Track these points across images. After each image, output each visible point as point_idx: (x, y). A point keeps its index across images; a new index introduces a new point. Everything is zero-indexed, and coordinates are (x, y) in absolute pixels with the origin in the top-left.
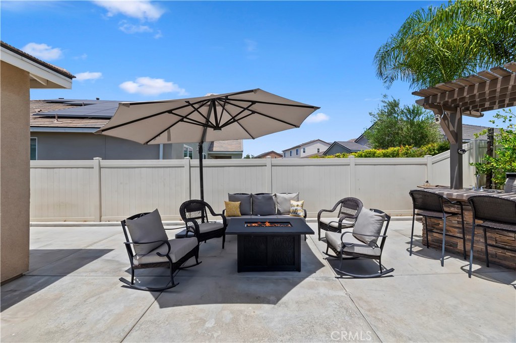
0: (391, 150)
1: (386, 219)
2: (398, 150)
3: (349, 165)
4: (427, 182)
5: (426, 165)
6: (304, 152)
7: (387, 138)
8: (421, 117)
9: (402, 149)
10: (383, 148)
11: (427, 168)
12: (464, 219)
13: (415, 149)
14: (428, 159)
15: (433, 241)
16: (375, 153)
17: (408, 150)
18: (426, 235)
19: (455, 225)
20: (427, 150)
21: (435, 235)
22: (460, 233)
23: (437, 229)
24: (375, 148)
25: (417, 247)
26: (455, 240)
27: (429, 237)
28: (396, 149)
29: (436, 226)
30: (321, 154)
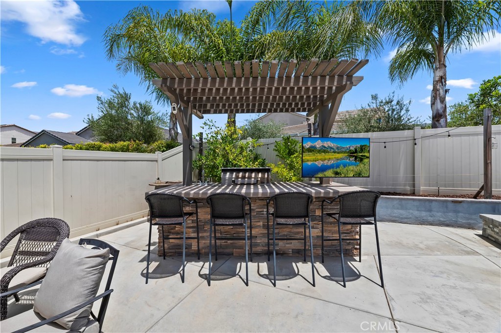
0: (120, 144)
1: (111, 256)
2: (128, 145)
3: (51, 160)
4: (158, 179)
5: (157, 161)
7: (116, 132)
8: (150, 117)
9: (133, 144)
10: (111, 142)
11: (158, 165)
12: (198, 217)
13: (145, 145)
14: (158, 155)
15: (169, 249)
16: (100, 146)
17: (138, 146)
18: (162, 244)
19: (189, 225)
20: (157, 146)
21: (171, 241)
22: (194, 232)
23: (173, 234)
24: (101, 142)
25: (153, 263)
26: (190, 241)
27: (166, 246)
28: (126, 143)
29: (172, 231)
30: (17, 146)
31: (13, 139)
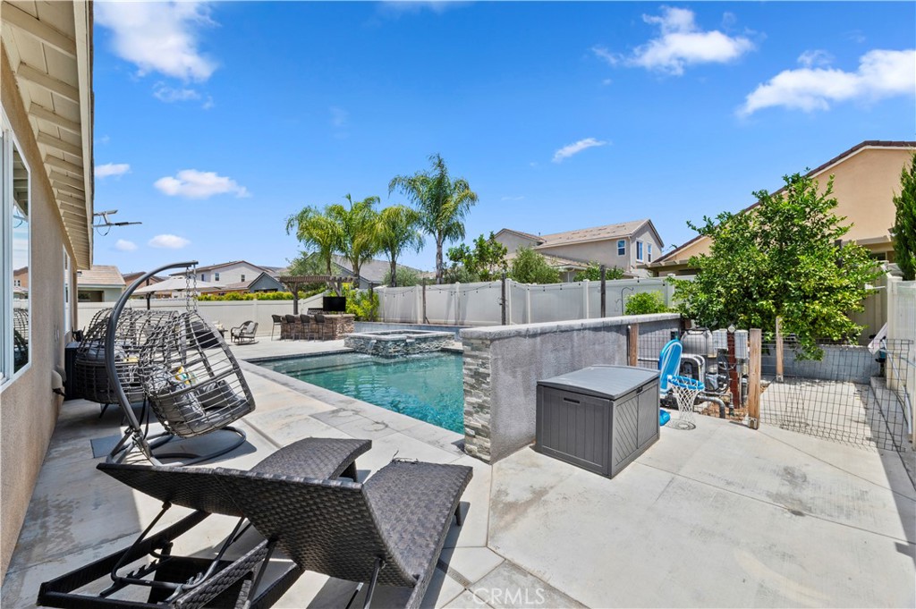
3: (252, 305)
6: (217, 279)
30: (245, 285)
31: (243, 276)
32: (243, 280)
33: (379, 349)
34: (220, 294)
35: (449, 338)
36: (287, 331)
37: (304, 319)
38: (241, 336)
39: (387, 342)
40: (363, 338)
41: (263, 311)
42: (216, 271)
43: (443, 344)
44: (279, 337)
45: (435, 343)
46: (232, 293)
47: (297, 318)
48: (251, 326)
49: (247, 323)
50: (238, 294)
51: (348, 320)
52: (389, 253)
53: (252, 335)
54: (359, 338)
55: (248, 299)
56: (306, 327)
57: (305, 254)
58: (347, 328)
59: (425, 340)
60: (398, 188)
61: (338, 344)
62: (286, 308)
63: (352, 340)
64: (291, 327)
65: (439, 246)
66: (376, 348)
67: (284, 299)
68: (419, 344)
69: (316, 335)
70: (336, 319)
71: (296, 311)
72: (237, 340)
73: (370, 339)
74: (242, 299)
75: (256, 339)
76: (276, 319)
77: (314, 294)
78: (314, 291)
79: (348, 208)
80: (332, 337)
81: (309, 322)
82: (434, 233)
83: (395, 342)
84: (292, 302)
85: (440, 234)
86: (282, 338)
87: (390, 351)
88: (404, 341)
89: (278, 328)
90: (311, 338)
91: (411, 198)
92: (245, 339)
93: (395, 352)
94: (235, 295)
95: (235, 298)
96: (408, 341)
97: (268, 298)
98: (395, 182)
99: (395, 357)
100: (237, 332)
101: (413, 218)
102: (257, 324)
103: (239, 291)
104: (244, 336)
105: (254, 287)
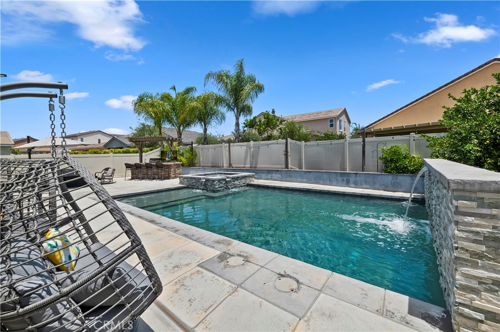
6: (82, 140)
30: (101, 145)
31: (99, 140)
32: (99, 142)
33: (207, 185)
34: (86, 150)
35: (251, 177)
36: (136, 174)
37: (148, 166)
38: (103, 178)
39: (214, 181)
40: (194, 178)
41: (118, 161)
42: (82, 137)
43: (248, 181)
44: (130, 178)
45: (243, 181)
46: (93, 150)
47: (143, 165)
48: (110, 172)
49: (107, 169)
50: (98, 150)
51: (178, 166)
52: (203, 123)
53: (112, 178)
54: (191, 178)
55: (105, 153)
56: (150, 171)
57: (143, 125)
58: (178, 171)
59: (237, 179)
60: (212, 80)
61: (174, 183)
62: (134, 159)
63: (185, 180)
64: (138, 171)
65: (237, 119)
66: (205, 185)
67: (131, 153)
68: (234, 181)
69: (156, 176)
70: (170, 165)
71: (141, 160)
72: (100, 181)
73: (200, 179)
74: (101, 153)
75: (114, 180)
76: (128, 166)
77: (152, 150)
78: (151, 148)
79: (173, 95)
80: (168, 178)
81: (152, 168)
82: (233, 110)
83: (220, 181)
84: (138, 154)
85: (237, 111)
86: (132, 179)
87: (216, 187)
88: (224, 180)
89: (129, 172)
90: (154, 179)
91: (219, 87)
92: (105, 180)
93: (219, 187)
94: (96, 151)
95: (95, 153)
96: (227, 180)
97: (119, 152)
98: (208, 76)
99: (219, 191)
100: (100, 176)
101: (219, 100)
102: (114, 170)
103: (98, 149)
104: (105, 178)
105: (107, 146)
